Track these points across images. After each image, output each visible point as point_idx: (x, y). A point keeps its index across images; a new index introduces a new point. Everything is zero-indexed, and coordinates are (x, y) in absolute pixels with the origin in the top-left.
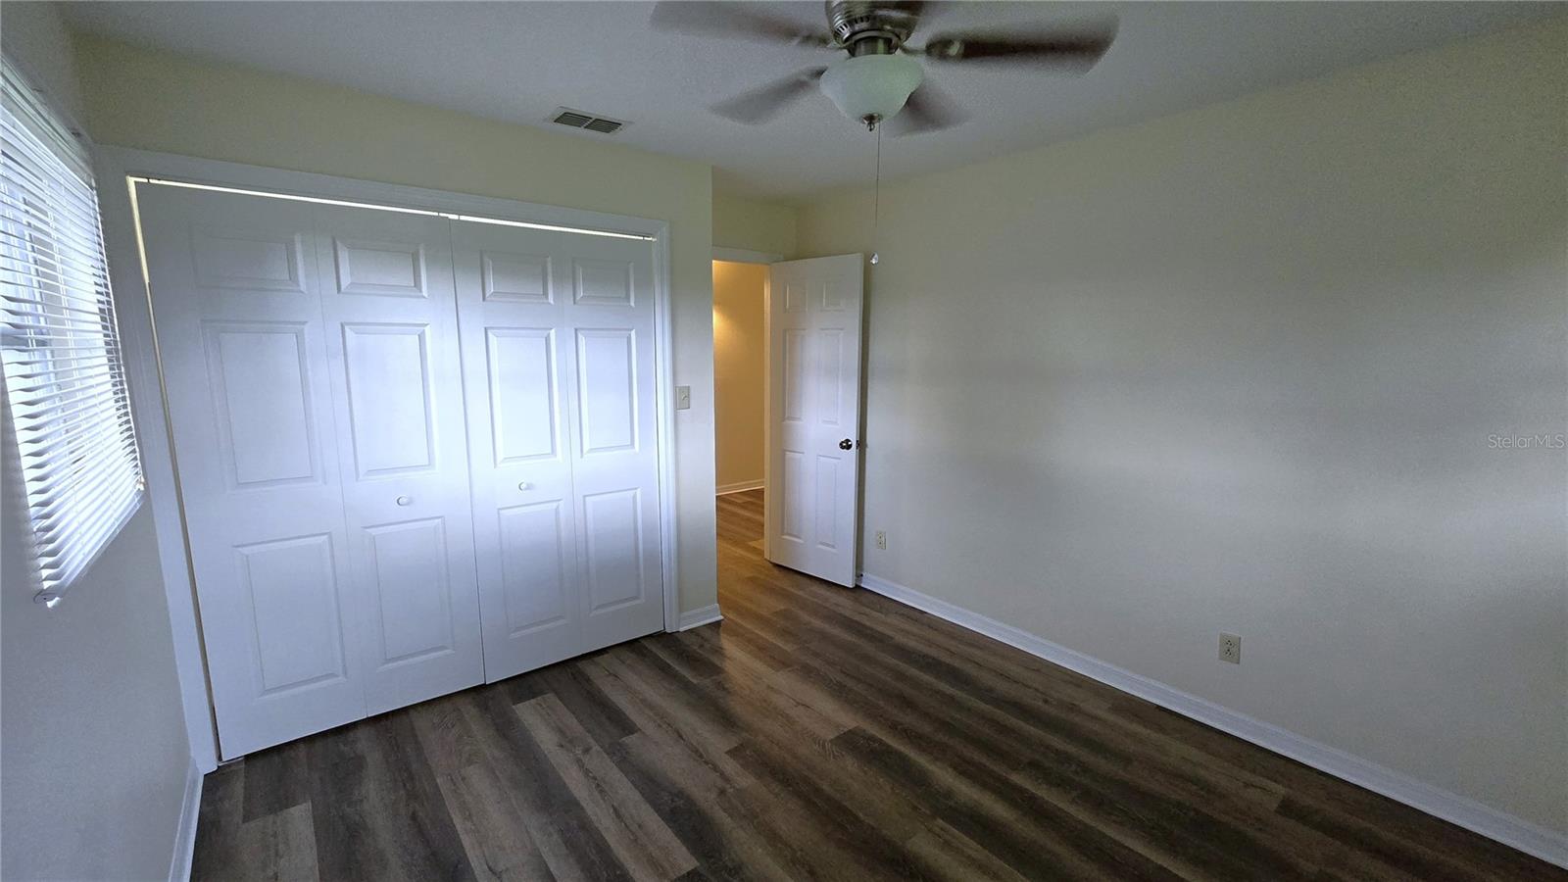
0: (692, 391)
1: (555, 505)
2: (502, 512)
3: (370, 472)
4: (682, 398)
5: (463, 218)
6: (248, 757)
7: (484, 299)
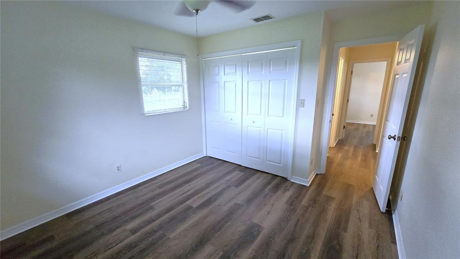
0: (305, 101)
1: (260, 129)
2: (249, 127)
3: (227, 112)
4: (301, 103)
5: (245, 54)
6: (210, 157)
7: (248, 74)
